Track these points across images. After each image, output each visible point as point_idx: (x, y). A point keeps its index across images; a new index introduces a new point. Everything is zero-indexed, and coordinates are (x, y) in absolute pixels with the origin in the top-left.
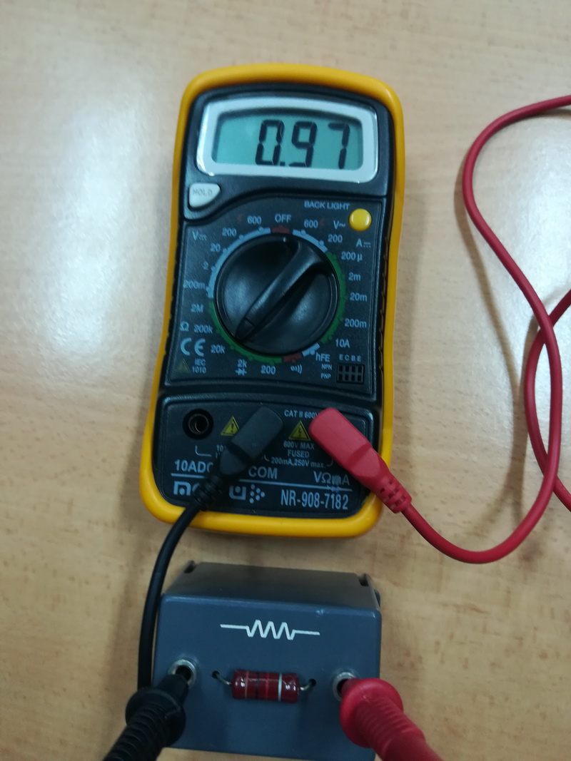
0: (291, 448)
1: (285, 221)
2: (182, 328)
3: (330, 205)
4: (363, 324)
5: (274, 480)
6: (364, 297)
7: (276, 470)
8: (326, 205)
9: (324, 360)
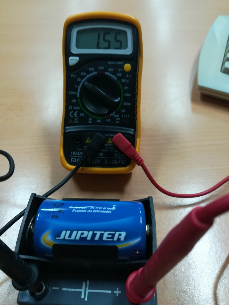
0: (107, 146)
1: (102, 69)
3: (117, 63)
4: (129, 104)
5: (102, 156)
6: (129, 95)
7: (103, 153)
8: (116, 63)
9: (117, 117)
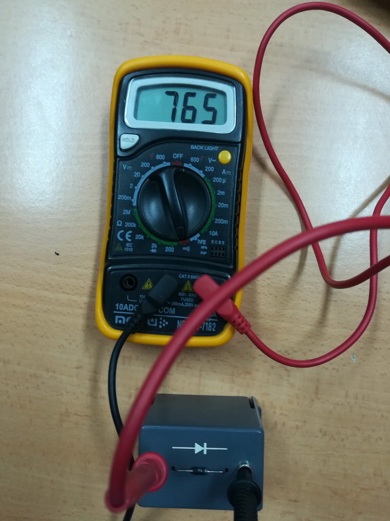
0: (183, 296)
1: (179, 158)
2: (118, 225)
3: (206, 148)
4: (226, 222)
5: (173, 315)
6: (226, 205)
7: (174, 309)
9: (202, 243)
